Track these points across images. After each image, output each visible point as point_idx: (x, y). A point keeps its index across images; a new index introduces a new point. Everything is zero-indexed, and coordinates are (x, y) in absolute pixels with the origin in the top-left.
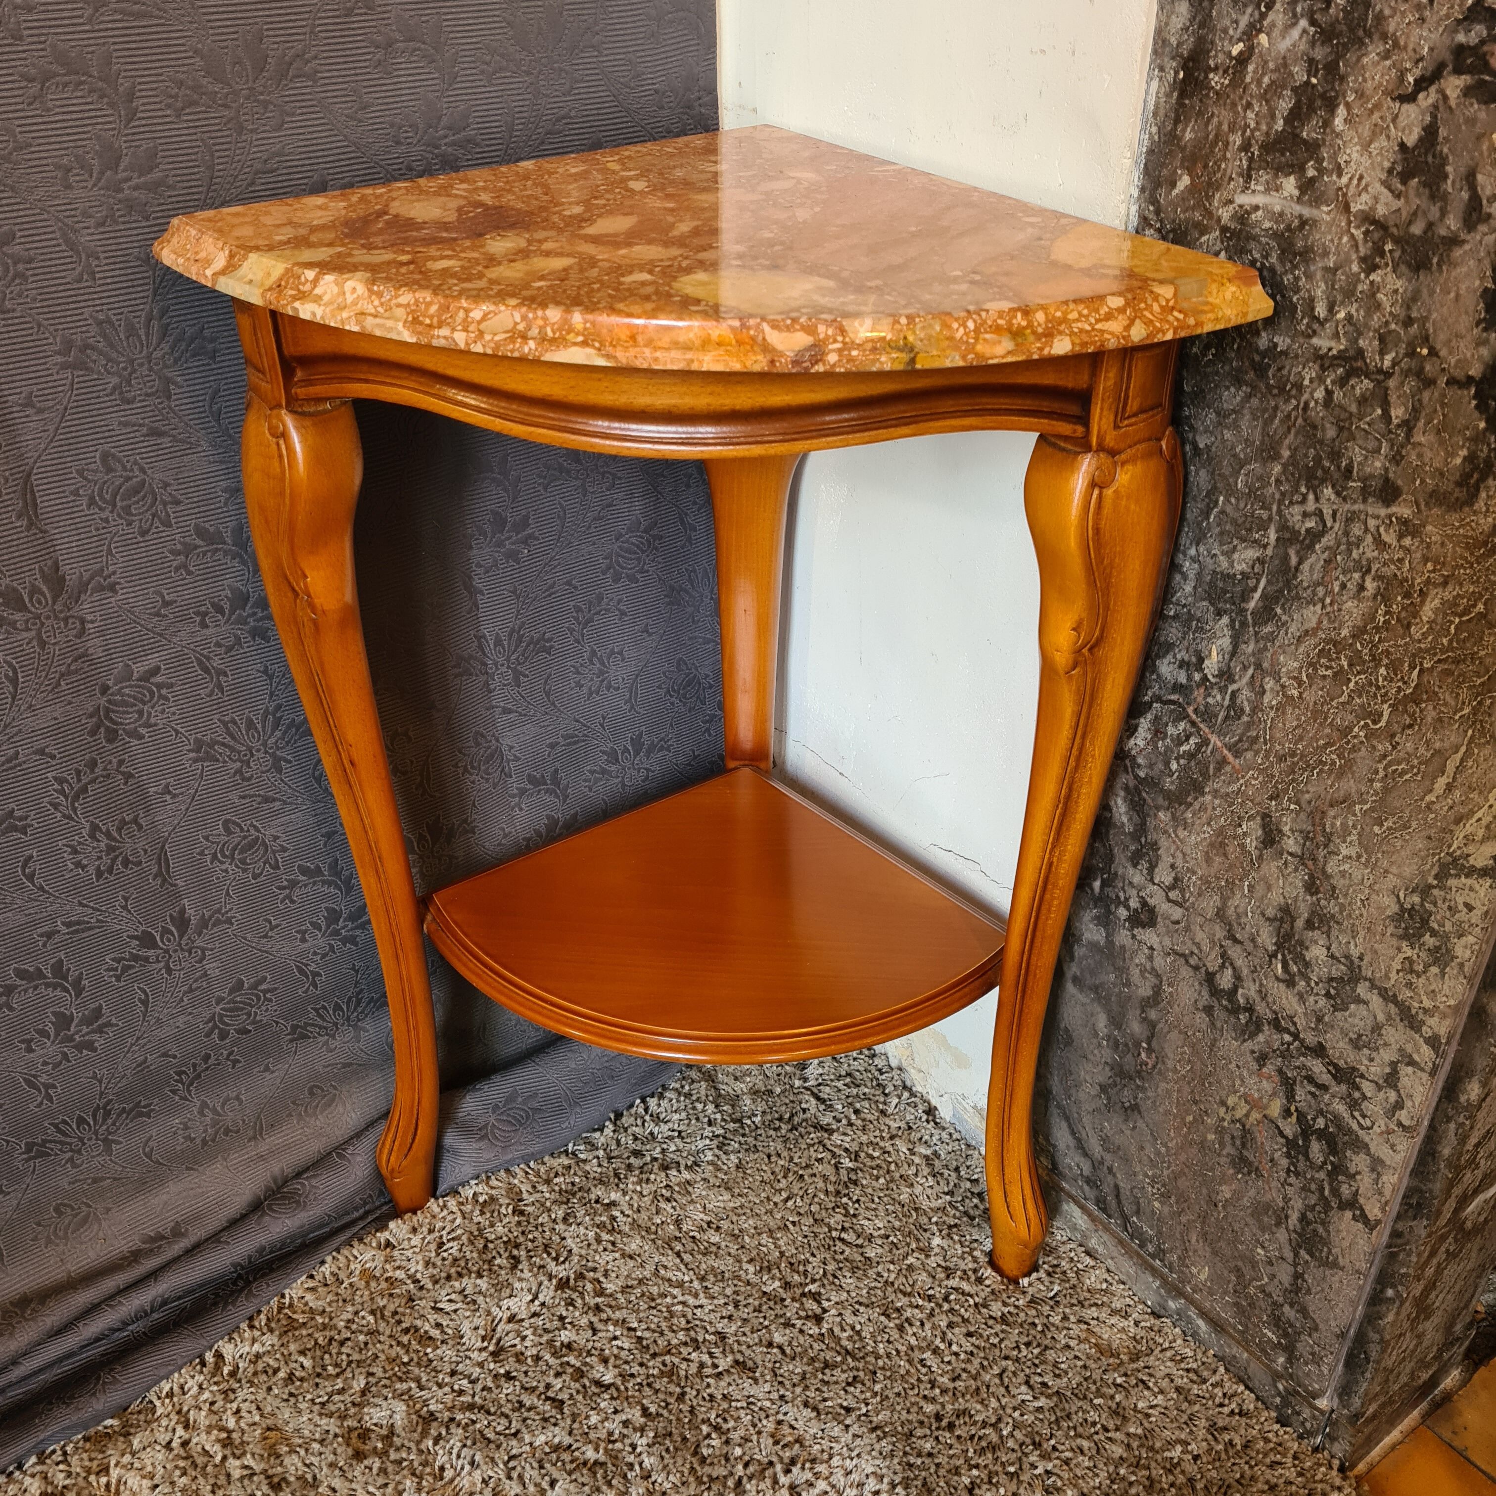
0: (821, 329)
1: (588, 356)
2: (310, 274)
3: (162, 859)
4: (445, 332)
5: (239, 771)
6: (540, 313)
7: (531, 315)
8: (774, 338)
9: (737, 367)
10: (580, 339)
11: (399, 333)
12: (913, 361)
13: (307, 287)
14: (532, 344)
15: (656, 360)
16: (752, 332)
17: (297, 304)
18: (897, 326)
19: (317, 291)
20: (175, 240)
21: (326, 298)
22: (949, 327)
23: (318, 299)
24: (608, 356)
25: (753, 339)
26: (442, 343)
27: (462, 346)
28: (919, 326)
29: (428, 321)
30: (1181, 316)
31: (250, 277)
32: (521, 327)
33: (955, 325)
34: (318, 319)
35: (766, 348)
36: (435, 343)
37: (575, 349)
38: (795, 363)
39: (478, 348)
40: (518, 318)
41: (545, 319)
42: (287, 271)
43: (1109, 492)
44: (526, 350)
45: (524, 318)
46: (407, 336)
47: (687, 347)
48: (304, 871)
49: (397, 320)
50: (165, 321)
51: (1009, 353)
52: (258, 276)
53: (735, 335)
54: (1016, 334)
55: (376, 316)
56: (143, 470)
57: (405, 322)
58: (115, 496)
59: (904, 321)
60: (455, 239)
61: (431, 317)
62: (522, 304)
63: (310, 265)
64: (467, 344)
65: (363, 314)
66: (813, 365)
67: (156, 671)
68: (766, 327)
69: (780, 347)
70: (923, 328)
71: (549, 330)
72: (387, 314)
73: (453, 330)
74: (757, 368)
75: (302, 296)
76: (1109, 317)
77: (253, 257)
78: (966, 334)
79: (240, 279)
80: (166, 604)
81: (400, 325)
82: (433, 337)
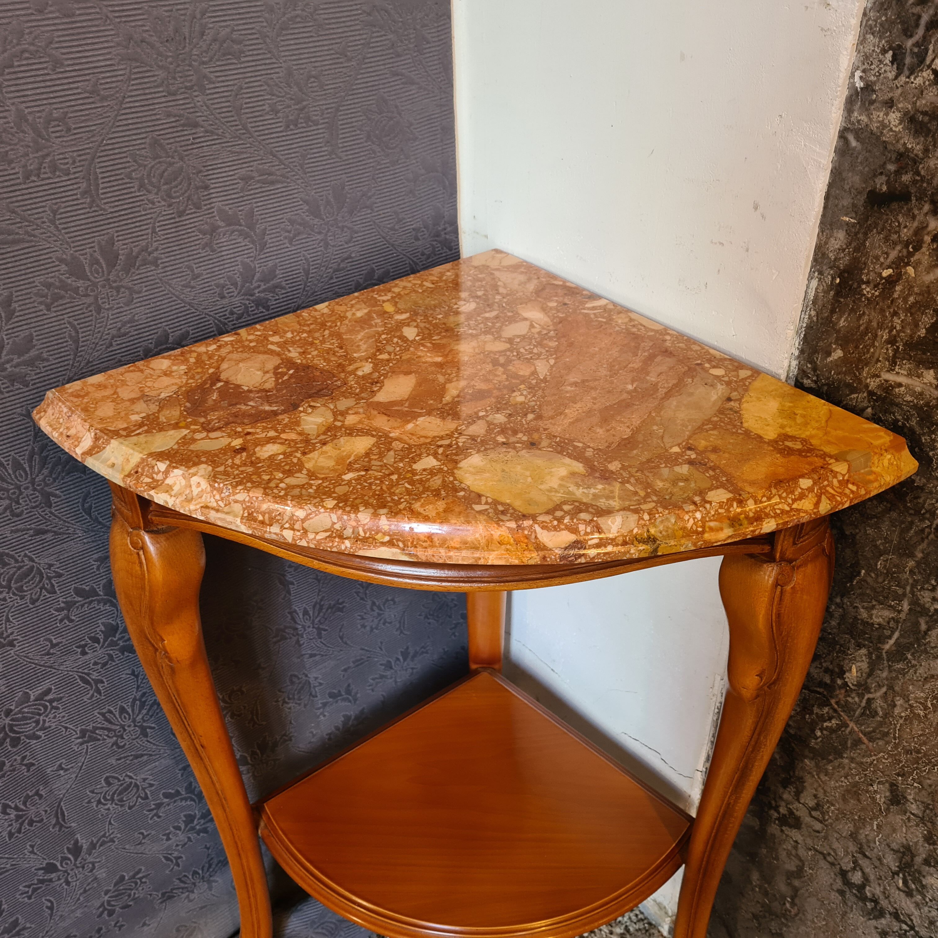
0: (582, 527)
1: (394, 554)
2: (162, 466)
3: (59, 814)
4: (275, 529)
5: (116, 743)
6: (353, 516)
7: (345, 517)
8: (545, 537)
9: (516, 562)
10: (387, 538)
11: (237, 526)
12: (656, 550)
13: (160, 477)
14: (347, 543)
15: (450, 557)
16: (526, 532)
17: (152, 492)
18: (642, 522)
19: (168, 481)
20: (50, 411)
21: (176, 488)
22: (682, 519)
23: (169, 489)
24: (410, 555)
25: (527, 537)
26: (274, 537)
27: (290, 540)
28: (658, 520)
29: (260, 518)
30: (854, 488)
31: (113, 460)
32: (337, 526)
33: (686, 517)
34: (170, 506)
35: (540, 547)
36: (267, 536)
37: (383, 549)
38: (562, 558)
39: (304, 543)
40: (334, 518)
41: (358, 521)
42: (143, 460)
43: (788, 588)
44: (343, 547)
45: (340, 519)
46: (243, 529)
47: (475, 547)
48: (166, 796)
49: (236, 516)
50: (44, 454)
51: (729, 537)
52: (119, 461)
53: (513, 534)
54: (734, 521)
55: (217, 511)
56: (32, 560)
57: (242, 518)
58: (10, 581)
59: (646, 517)
60: (275, 414)
61: (263, 514)
62: (336, 507)
63: (161, 456)
64: (293, 539)
65: (207, 507)
66: (576, 559)
67: (49, 691)
68: (537, 528)
69: (550, 545)
70: (662, 522)
71: (361, 529)
72: (226, 509)
73: (282, 528)
74: (532, 562)
75: (155, 485)
76: (802, 497)
77: (114, 443)
78: (694, 523)
79: (104, 462)
80: (53, 646)
81: (238, 520)
82: (265, 532)
